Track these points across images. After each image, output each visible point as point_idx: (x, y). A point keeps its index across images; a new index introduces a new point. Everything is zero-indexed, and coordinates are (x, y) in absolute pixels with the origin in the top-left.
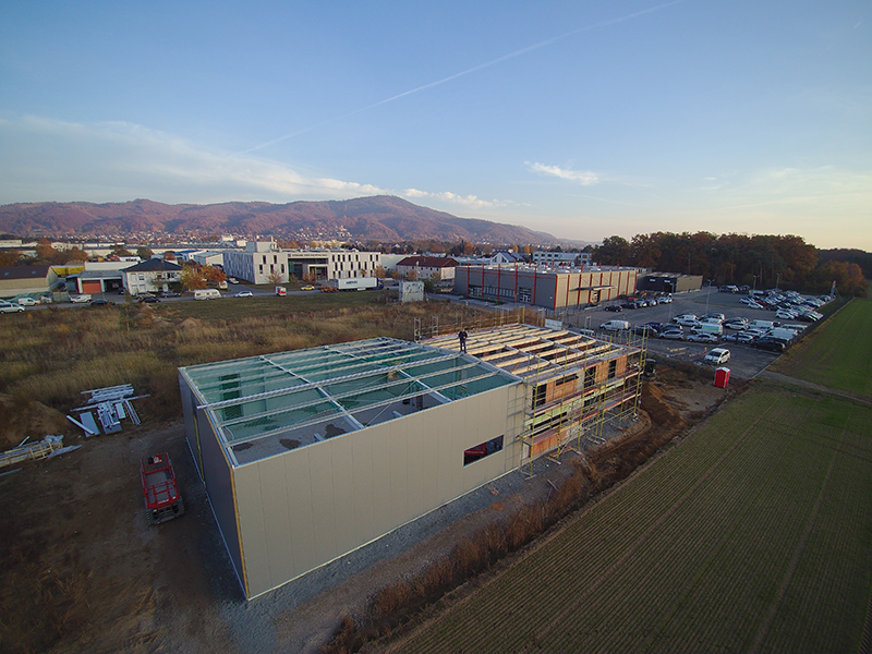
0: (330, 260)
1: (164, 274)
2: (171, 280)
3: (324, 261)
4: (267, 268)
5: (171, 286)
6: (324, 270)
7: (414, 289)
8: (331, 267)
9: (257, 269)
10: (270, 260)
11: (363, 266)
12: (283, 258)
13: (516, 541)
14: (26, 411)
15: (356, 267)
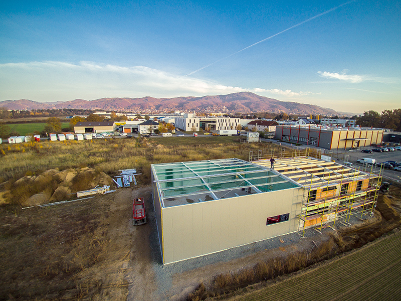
0: (217, 121)
1: (153, 126)
2: (155, 129)
3: (214, 122)
4: (191, 125)
5: (155, 131)
6: (214, 126)
7: (254, 136)
8: (217, 124)
9: (187, 125)
10: (192, 122)
11: (231, 125)
12: (198, 120)
13: (290, 268)
14: (99, 176)
15: (228, 125)
